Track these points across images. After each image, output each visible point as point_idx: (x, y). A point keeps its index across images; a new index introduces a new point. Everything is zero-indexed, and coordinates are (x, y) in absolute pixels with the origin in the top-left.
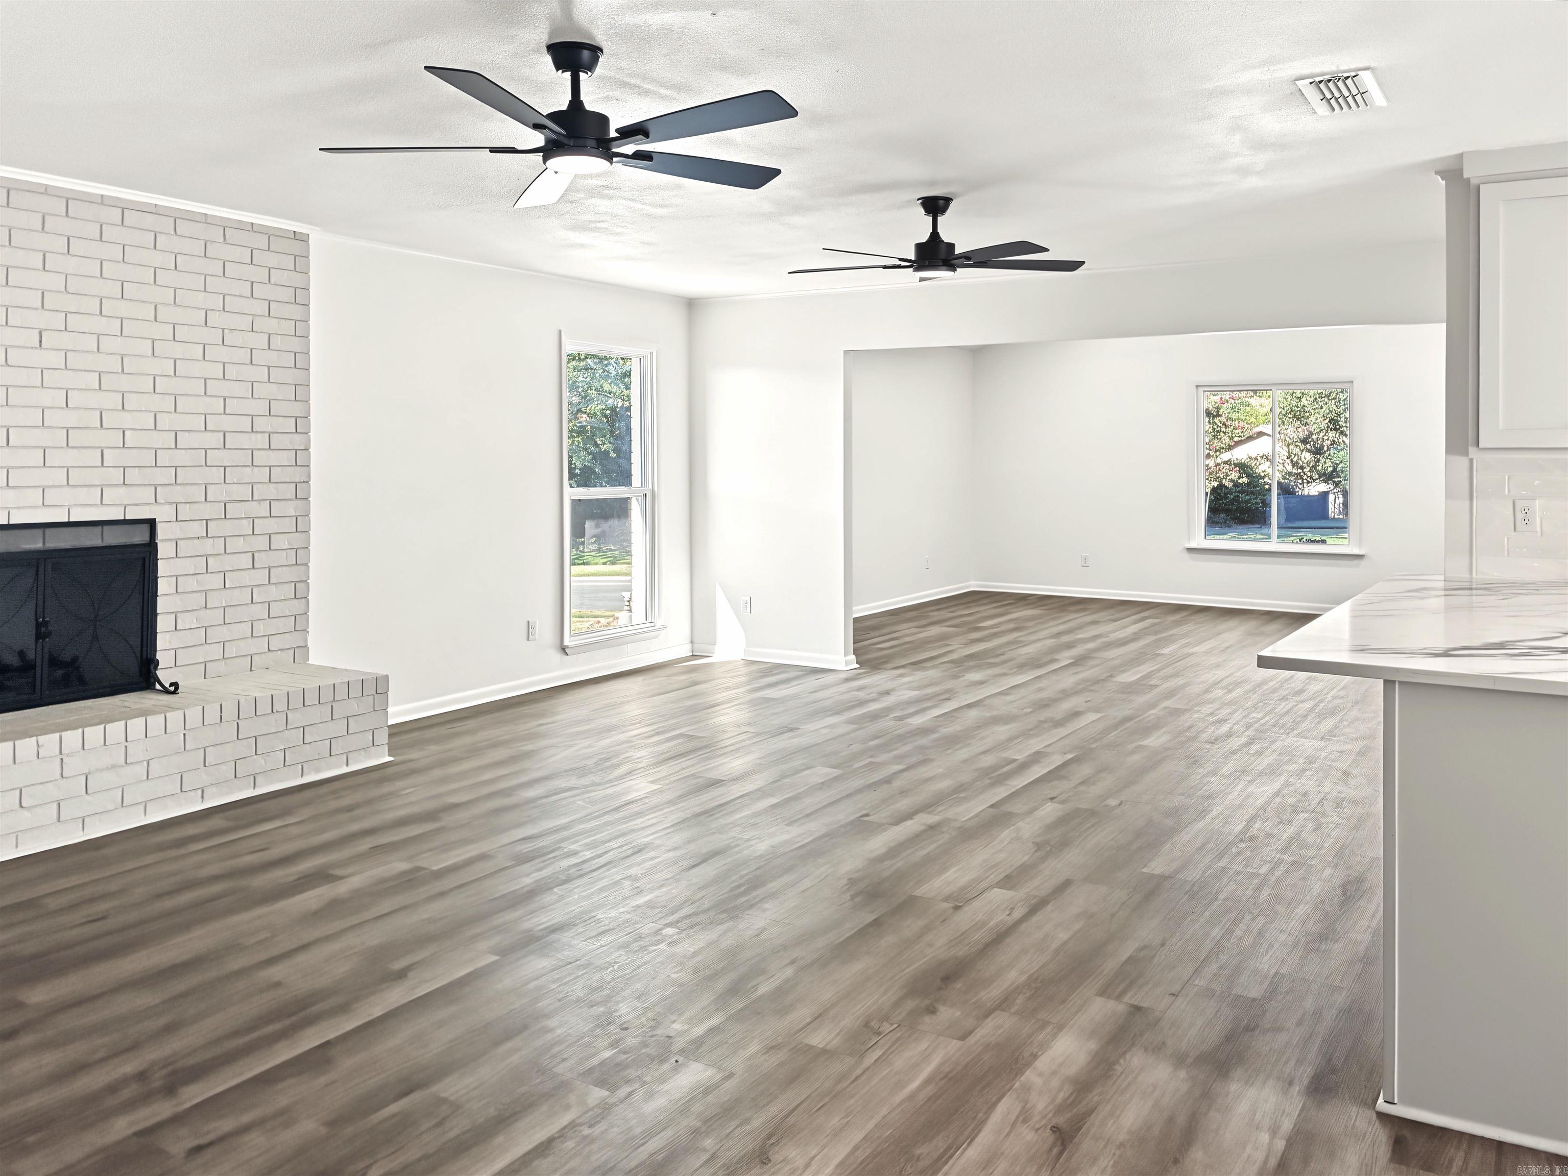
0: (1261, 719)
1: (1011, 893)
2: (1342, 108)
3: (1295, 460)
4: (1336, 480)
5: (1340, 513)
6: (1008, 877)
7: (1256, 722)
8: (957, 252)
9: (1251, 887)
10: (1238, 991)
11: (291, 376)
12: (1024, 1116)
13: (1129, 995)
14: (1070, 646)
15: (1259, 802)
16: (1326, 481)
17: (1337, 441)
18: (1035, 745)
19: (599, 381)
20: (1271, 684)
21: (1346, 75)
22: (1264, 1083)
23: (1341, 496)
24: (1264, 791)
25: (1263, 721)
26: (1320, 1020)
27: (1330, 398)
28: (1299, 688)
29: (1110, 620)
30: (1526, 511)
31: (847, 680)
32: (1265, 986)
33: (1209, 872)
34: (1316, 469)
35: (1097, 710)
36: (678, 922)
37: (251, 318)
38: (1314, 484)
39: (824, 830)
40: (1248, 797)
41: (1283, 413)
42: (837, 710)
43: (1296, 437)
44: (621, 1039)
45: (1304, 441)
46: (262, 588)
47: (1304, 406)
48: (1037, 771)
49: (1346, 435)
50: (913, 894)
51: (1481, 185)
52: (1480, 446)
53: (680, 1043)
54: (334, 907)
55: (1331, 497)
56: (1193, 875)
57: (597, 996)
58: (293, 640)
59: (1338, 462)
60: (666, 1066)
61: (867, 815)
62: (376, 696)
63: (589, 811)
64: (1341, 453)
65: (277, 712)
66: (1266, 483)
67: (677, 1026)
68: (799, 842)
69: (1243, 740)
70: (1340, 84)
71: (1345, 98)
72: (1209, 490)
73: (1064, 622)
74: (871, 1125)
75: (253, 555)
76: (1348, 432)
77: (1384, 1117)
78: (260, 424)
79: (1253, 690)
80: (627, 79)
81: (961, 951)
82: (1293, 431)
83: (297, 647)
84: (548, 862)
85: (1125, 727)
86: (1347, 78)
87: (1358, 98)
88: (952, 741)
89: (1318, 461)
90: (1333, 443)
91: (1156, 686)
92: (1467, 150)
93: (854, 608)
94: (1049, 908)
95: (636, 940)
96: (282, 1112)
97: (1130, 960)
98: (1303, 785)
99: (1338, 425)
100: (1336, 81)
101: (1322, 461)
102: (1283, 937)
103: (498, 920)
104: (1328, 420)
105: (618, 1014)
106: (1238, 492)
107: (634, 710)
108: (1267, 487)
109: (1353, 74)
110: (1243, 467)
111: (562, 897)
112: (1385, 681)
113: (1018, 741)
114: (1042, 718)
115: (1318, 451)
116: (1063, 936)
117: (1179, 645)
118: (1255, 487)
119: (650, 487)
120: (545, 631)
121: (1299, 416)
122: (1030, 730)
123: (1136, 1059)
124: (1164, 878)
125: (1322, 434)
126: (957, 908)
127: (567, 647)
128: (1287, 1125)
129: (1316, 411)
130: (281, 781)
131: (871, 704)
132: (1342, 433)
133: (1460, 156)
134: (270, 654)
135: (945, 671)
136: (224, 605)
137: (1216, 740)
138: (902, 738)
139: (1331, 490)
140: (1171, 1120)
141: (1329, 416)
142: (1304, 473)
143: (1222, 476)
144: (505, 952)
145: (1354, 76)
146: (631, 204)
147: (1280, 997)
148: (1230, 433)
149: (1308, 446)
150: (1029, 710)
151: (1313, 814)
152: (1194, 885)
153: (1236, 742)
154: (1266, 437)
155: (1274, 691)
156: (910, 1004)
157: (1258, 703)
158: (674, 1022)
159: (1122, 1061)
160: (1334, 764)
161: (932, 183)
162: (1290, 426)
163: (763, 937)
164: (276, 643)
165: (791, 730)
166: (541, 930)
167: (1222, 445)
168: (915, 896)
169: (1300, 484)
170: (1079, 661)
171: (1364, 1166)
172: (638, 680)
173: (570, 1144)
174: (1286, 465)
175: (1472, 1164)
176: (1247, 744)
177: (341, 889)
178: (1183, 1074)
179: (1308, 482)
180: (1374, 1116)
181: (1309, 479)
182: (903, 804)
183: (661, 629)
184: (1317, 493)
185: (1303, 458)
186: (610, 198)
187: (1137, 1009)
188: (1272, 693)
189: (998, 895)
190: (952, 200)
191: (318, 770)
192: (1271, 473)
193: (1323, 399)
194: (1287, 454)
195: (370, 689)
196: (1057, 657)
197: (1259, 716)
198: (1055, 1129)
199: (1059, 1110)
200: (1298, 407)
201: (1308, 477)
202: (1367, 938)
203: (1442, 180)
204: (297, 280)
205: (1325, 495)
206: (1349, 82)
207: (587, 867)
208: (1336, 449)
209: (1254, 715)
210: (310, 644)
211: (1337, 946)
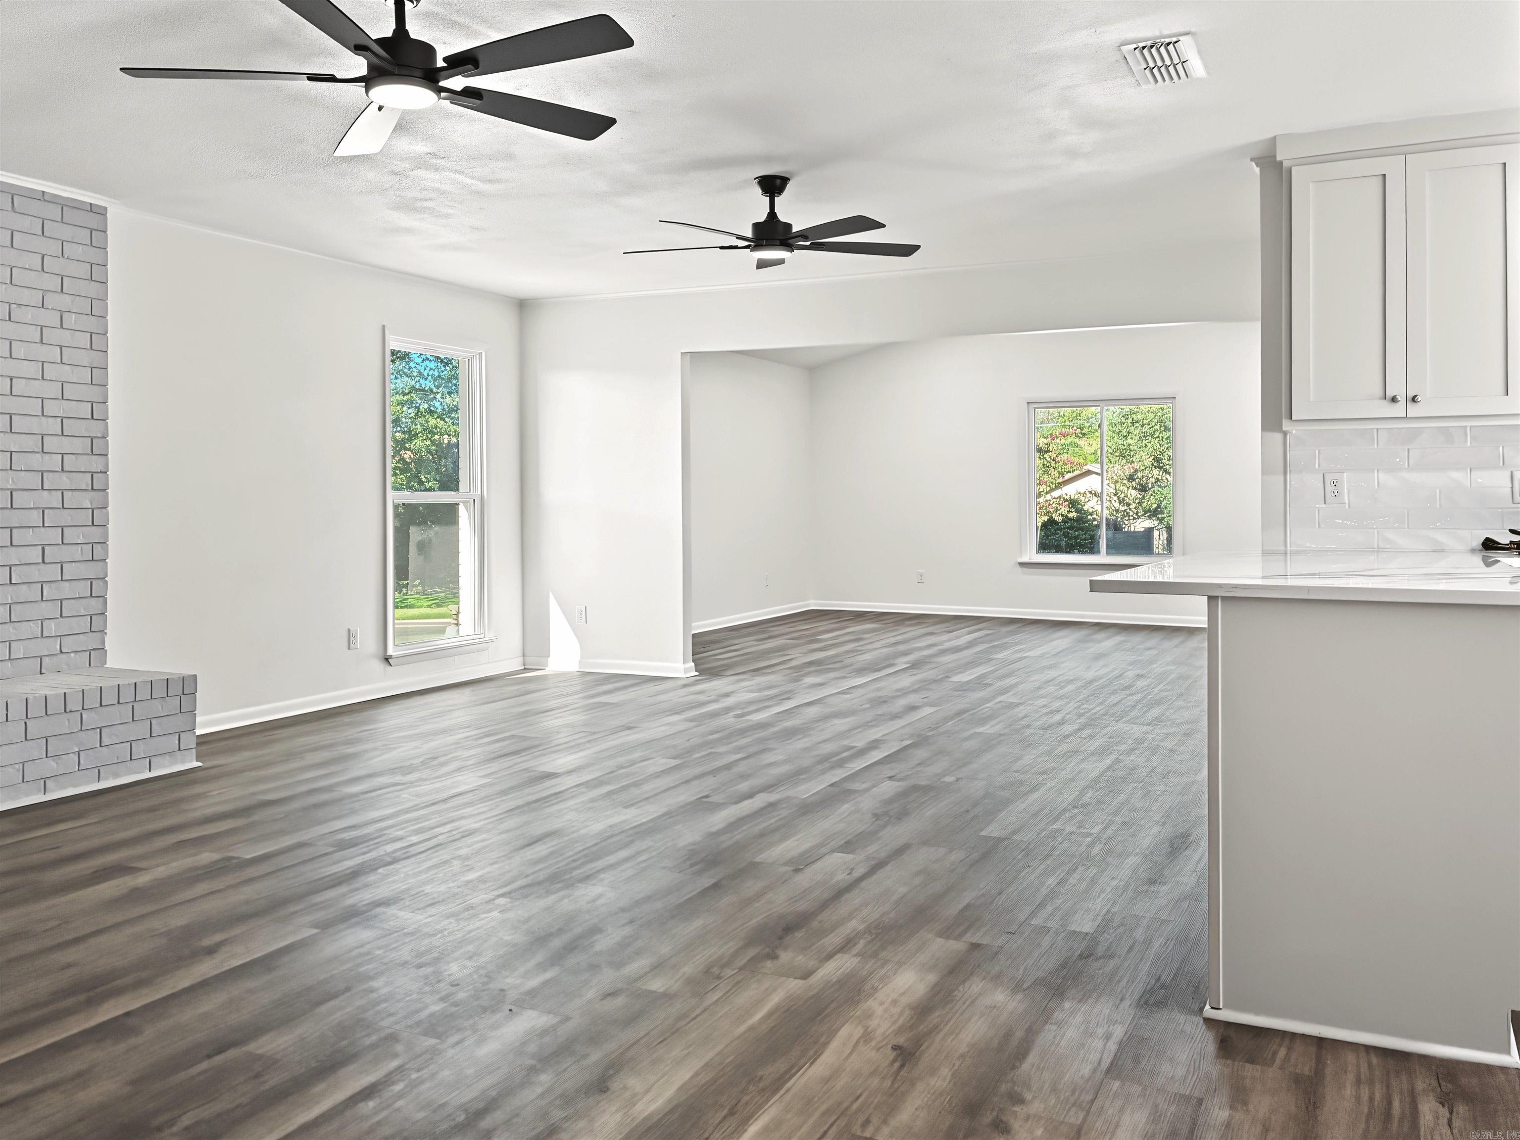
0: (1093, 709)
1: (851, 856)
2: (1164, 80)
3: (1122, 496)
4: (1160, 516)
5: (1164, 548)
6: (848, 843)
7: (1087, 712)
8: (794, 231)
9: (1084, 844)
10: (1073, 927)
11: (85, 358)
12: (867, 1036)
13: (968, 935)
14: (905, 654)
15: (1090, 776)
16: (1150, 517)
17: (1160, 478)
18: (875, 734)
19: (424, 416)
20: (1101, 681)
21: (1167, 40)
22: (1098, 1000)
23: (1165, 533)
24: (1094, 768)
25: (1094, 711)
26: (1150, 947)
27: (1155, 436)
28: (1127, 684)
29: (944, 631)
30: (1335, 483)
31: (685, 686)
32: (1098, 922)
33: (1044, 833)
34: (1141, 505)
35: (932, 705)
36: (510, 893)
37: (41, 292)
38: (1140, 520)
39: (664, 810)
40: (1080, 772)
41: (1110, 451)
42: (676, 711)
43: (1122, 475)
44: (453, 994)
45: (1131, 478)
46: (53, 585)
47: (1129, 445)
48: (876, 755)
49: (1169, 473)
50: (754, 860)
51: (1292, 168)
52: (1293, 419)
53: (512, 995)
54: (136, 895)
55: (1156, 534)
56: (1026, 836)
57: (425, 959)
58: (91, 642)
59: (1162, 499)
60: (498, 1016)
61: (707, 797)
62: (182, 696)
63: (415, 803)
64: (1165, 489)
65: (71, 711)
66: (1094, 519)
67: (509, 980)
68: (637, 821)
69: (1076, 727)
70: (1162, 50)
71: (1167, 67)
72: (1039, 525)
73: (901, 634)
74: (711, 1054)
75: (43, 550)
76: (1171, 470)
77: (1209, 1021)
78: (52, 408)
79: (1084, 687)
80: (455, 17)
81: (802, 906)
82: (1120, 469)
83: (94, 649)
84: (372, 847)
85: (962, 717)
86: (1169, 44)
87: (1179, 67)
88: (791, 733)
89: (1144, 497)
90: (1157, 480)
91: (991, 685)
92: (1280, 133)
93: (693, 624)
94: (889, 867)
95: (467, 909)
96: (79, 1075)
97: (967, 907)
98: (1132, 761)
99: (1162, 463)
100: (1158, 46)
101: (1147, 498)
102: (1114, 883)
103: (318, 898)
104: (1152, 458)
105: (449, 973)
106: (1068, 528)
107: (460, 717)
108: (1095, 523)
109: (1174, 39)
110: (1073, 503)
111: (387, 876)
112: (1209, 597)
113: (857, 731)
114: (879, 713)
115: (1143, 489)
116: (903, 890)
117: (1012, 651)
118: (1084, 523)
119: (479, 493)
120: (368, 641)
121: (1124, 454)
122: (871, 722)
123: (975, 986)
124: (1001, 840)
125: (1147, 472)
126: (797, 870)
127: (391, 657)
128: (1119, 1032)
129: (1141, 449)
130: (75, 786)
131: (711, 704)
132: (1166, 472)
133: (1273, 140)
134: (63, 656)
135: (785, 676)
136: (10, 601)
137: (1049, 727)
138: (743, 732)
139: (1155, 527)
140: (1008, 1036)
141: (1153, 454)
142: (1130, 509)
143: (1052, 510)
144: (325, 926)
145: (1176, 42)
146: (460, 178)
147: (1111, 931)
148: (1060, 469)
149: (1133, 483)
150: (868, 706)
151: (1143, 784)
152: (1029, 844)
153: (1067, 729)
154: (1094, 475)
155: (1104, 687)
156: (752, 952)
157: (1089, 696)
158: (507, 977)
159: (961, 988)
160: (1162, 744)
161: (768, 159)
162: (1117, 464)
163: (598, 903)
164: (69, 644)
165: (629, 728)
166: (365, 905)
167: (1052, 480)
168: (755, 862)
169: (1127, 520)
170: (915, 665)
171: (1192, 1062)
172: (467, 692)
173: (398, 1087)
174: (1113, 502)
175: (1294, 1056)
176: (1079, 730)
177: (143, 879)
178: (1019, 996)
179: (1134, 519)
180: (1202, 1021)
181: (1134, 516)
182: (744, 786)
183: (491, 641)
184: (1143, 529)
185: (1129, 494)
186: (437, 169)
187: (975, 946)
188: (1103, 688)
189: (838, 858)
190: (789, 179)
191: (116, 775)
192: (1099, 510)
193: (1148, 437)
194: (1114, 492)
195: (175, 690)
196: (895, 662)
197: (1091, 707)
198: (895, 1048)
199: (900, 1031)
200: (1124, 445)
201: (1134, 513)
202: (1194, 879)
203: (1257, 166)
204: (93, 255)
205: (1150, 531)
206: (1171, 47)
207: (413, 850)
208: (1160, 486)
209: (1085, 706)
210: (107, 647)
211: (1164, 888)
